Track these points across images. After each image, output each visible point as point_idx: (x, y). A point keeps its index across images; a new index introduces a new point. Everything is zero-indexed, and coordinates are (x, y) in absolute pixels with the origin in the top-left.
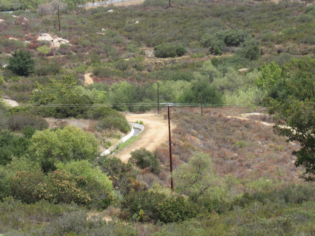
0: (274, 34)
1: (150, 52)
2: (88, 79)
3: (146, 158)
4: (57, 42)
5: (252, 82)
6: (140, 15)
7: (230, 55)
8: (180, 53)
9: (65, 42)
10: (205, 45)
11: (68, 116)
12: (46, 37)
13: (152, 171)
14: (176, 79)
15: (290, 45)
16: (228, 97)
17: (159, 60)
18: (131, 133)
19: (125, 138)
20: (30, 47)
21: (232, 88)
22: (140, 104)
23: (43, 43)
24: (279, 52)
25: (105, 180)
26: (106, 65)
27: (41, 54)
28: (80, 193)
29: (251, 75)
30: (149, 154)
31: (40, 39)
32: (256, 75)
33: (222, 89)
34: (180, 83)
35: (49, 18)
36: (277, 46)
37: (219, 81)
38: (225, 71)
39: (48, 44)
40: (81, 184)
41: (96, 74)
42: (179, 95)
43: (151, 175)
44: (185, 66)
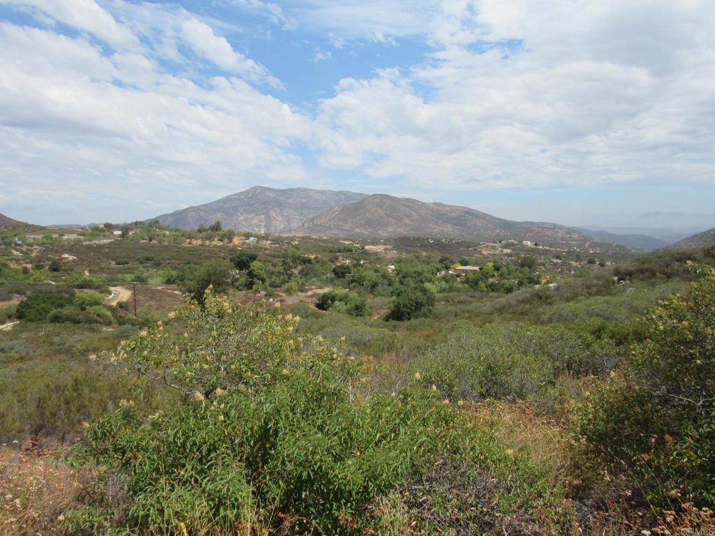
0: (166, 257)
1: (113, 263)
2: (87, 273)
3: (123, 305)
4: (71, 258)
5: (159, 275)
6: (108, 248)
7: (148, 264)
8: (127, 263)
9: (75, 258)
10: (137, 260)
11: (83, 288)
12: (66, 256)
13: (126, 310)
14: (127, 273)
15: (173, 261)
16: (150, 281)
17: (118, 266)
18: (113, 295)
19: (110, 297)
20: (58, 259)
21: (151, 277)
22: (113, 283)
23: (64, 258)
24: (169, 263)
25: (109, 314)
26: (94, 267)
27: (64, 263)
28: (99, 319)
29: (159, 272)
30: (124, 303)
31: (63, 256)
32: (161, 272)
33: (147, 277)
34: (129, 275)
35: (66, 247)
36: (168, 261)
37: (146, 275)
38: (148, 271)
39: (67, 258)
40: (98, 315)
41: (90, 271)
42: (129, 279)
43: (126, 312)
44: (129, 268)
